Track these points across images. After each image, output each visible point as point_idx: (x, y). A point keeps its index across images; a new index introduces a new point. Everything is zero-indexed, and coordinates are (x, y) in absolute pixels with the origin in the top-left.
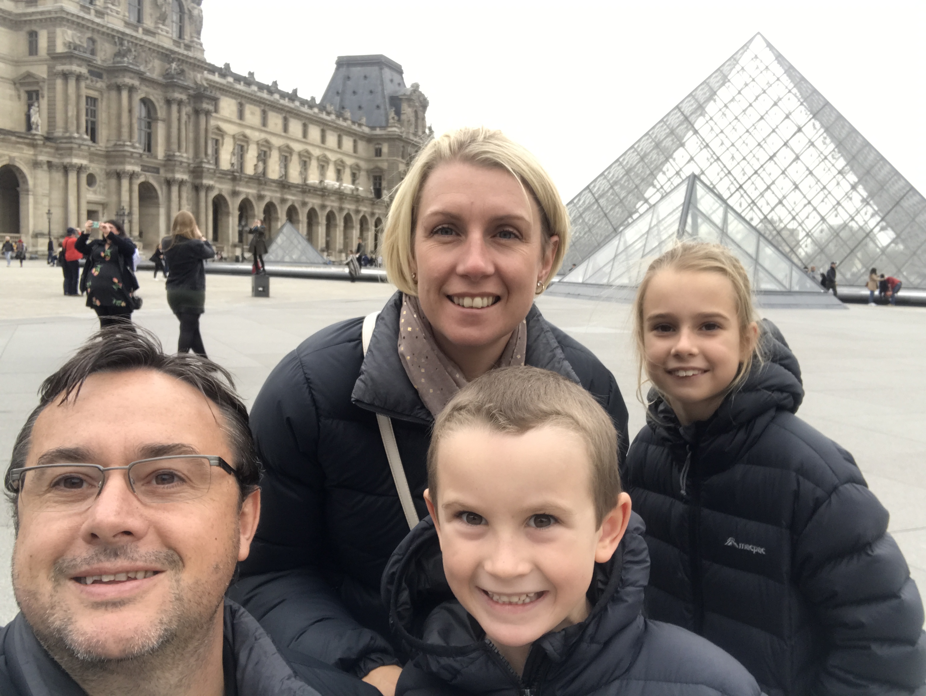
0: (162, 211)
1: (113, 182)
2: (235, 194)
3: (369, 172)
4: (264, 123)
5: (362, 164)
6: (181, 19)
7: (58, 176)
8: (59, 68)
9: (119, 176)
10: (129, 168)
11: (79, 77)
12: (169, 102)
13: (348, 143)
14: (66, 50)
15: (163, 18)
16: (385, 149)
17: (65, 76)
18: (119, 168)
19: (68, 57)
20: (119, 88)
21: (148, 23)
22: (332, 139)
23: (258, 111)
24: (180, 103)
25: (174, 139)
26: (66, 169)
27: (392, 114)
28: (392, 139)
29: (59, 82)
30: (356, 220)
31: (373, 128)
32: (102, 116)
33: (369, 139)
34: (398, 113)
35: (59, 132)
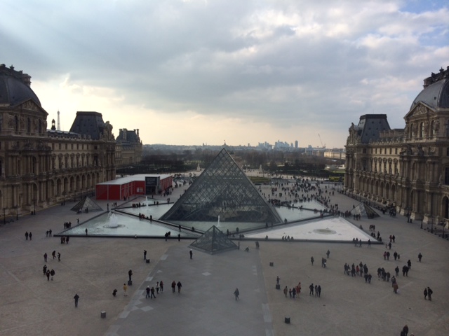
0: (38, 192)
1: (25, 187)
2: (56, 178)
3: (92, 155)
4: (60, 148)
5: (90, 153)
6: (40, 126)
7: (10, 188)
8: (10, 154)
9: (27, 185)
10: (31, 182)
11: (17, 156)
12: (40, 156)
13: (85, 147)
14: (12, 149)
15: (36, 128)
16: (98, 147)
17: (12, 157)
18: (28, 182)
19: (14, 151)
20: (27, 157)
21: (32, 131)
22: (80, 147)
23: (58, 144)
24: (43, 156)
25: (42, 168)
26: (13, 186)
27: (101, 135)
28: (101, 143)
29: (10, 159)
30: (91, 175)
31: (93, 139)
32: (21, 165)
33: (92, 143)
34: (102, 134)
35: (10, 175)
